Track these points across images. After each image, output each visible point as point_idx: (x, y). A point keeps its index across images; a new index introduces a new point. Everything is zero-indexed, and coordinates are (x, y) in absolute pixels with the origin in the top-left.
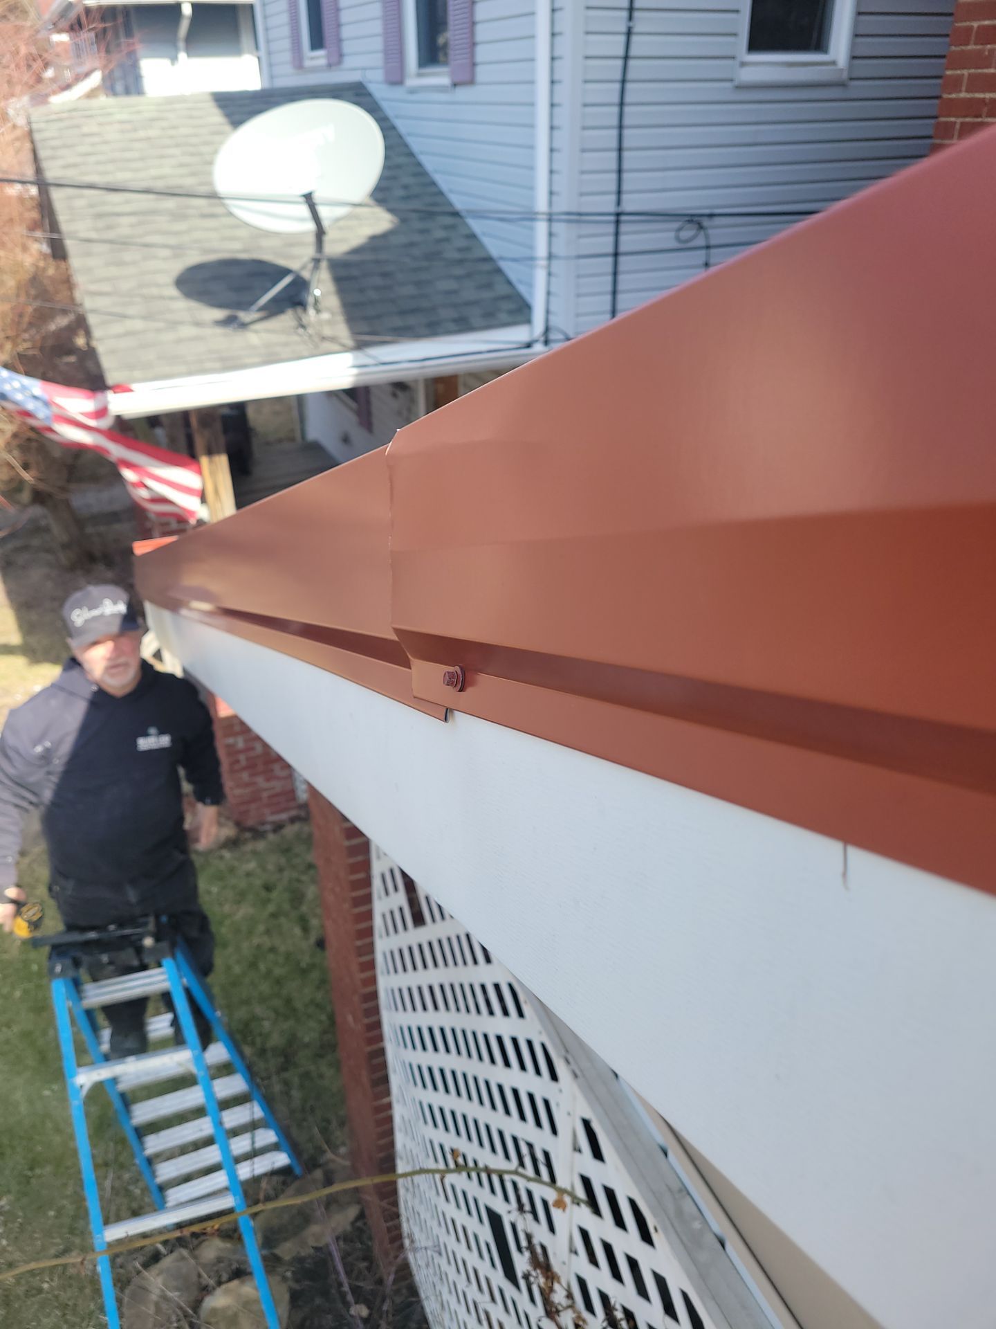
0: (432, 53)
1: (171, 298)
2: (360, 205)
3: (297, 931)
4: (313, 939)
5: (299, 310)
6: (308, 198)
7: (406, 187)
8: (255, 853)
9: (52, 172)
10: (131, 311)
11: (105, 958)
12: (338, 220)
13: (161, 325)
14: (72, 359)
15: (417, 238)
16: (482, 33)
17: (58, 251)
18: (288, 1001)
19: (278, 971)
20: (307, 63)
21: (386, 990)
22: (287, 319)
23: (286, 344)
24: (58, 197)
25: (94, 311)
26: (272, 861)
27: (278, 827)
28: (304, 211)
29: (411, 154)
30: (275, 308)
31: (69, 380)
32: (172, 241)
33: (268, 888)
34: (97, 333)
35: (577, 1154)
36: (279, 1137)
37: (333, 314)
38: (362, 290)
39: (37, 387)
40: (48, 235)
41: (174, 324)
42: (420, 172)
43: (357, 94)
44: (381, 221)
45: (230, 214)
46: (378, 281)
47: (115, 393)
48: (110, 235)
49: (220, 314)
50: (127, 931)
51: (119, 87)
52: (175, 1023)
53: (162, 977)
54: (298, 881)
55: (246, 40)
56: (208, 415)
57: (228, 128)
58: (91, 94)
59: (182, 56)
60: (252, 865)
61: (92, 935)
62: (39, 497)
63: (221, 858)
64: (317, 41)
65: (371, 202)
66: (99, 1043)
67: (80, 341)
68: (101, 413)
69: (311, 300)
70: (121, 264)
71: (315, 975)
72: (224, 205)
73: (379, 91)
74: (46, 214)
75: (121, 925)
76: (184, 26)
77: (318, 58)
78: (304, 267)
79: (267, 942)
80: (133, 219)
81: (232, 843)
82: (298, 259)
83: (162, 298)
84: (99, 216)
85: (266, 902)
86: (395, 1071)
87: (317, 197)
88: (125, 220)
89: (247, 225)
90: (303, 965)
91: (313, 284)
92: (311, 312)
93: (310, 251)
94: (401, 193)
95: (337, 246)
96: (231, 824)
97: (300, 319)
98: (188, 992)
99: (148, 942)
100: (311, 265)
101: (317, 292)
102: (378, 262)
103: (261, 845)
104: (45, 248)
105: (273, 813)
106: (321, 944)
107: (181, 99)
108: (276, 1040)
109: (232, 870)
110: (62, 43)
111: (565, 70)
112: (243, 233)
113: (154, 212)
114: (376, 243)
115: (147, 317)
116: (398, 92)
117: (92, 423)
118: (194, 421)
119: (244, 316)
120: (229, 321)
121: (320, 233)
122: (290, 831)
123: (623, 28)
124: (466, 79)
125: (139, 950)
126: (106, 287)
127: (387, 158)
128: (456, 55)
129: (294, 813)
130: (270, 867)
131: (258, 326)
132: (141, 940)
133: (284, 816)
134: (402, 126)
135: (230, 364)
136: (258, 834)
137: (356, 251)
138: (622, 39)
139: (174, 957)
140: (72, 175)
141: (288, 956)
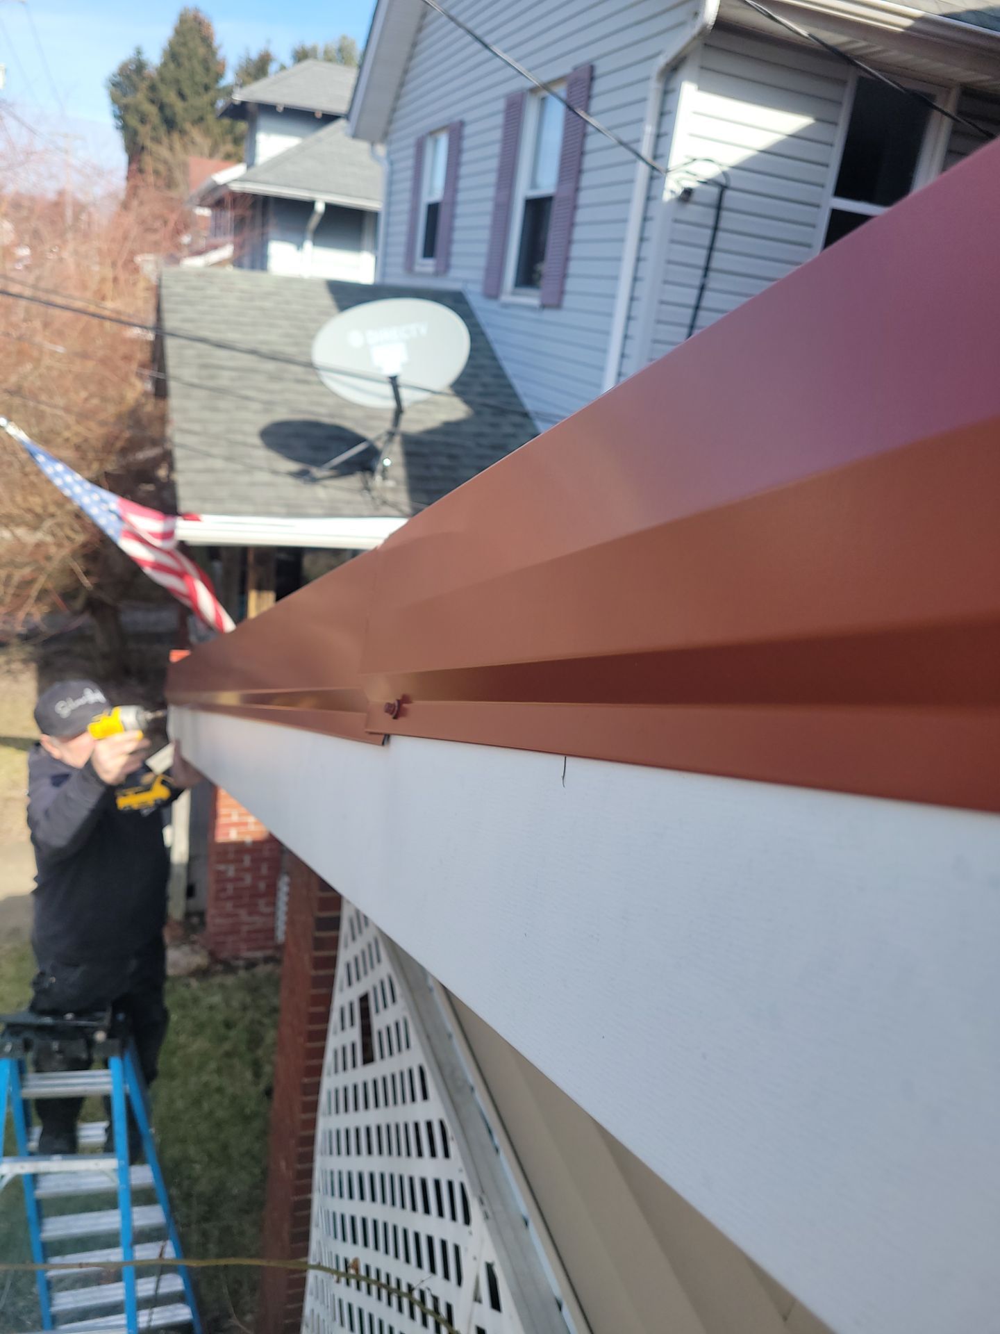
0: (528, 276)
1: (254, 446)
2: (440, 393)
3: (249, 1075)
4: (262, 1087)
5: (368, 475)
6: (393, 381)
7: (484, 385)
8: (222, 987)
9: (170, 322)
10: (215, 451)
11: (55, 1046)
12: (417, 402)
13: (239, 467)
14: (150, 487)
15: (487, 430)
16: (574, 267)
17: (161, 391)
18: (225, 1147)
19: (220, 1114)
20: (417, 268)
21: (324, 1134)
22: (355, 481)
23: (349, 503)
24: (171, 345)
25: (182, 446)
26: (238, 998)
27: (251, 965)
28: (388, 390)
29: (494, 358)
30: (346, 469)
31: (145, 502)
32: (265, 397)
33: (228, 1025)
34: (180, 465)
35: (477, 1304)
36: (186, 1287)
37: (397, 482)
38: (428, 467)
39: (114, 502)
40: (155, 374)
41: (251, 469)
42: (500, 374)
43: (456, 302)
44: (456, 410)
45: (321, 383)
46: (444, 461)
47: (185, 519)
48: (211, 383)
49: (294, 466)
50: (82, 1023)
51: (246, 261)
52: (109, 1131)
53: (105, 1080)
54: (260, 1023)
55: (367, 240)
56: (265, 554)
57: (334, 310)
58: (220, 263)
59: (308, 245)
60: (216, 999)
61: (48, 1020)
62: (93, 606)
63: (188, 986)
64: (429, 251)
65: (449, 391)
66: (29, 1140)
67: (162, 473)
68: (168, 535)
69: (379, 467)
70: (215, 409)
71: (257, 1124)
72: (317, 375)
73: (476, 300)
74: (157, 357)
75: (79, 1015)
76: (314, 221)
77: (428, 265)
78: (379, 438)
79: (216, 1081)
80: (233, 374)
81: (201, 973)
82: (374, 432)
83: (245, 444)
84: (205, 366)
85: (222, 1039)
86: (317, 1226)
87: (401, 380)
88: (226, 374)
89: (334, 394)
90: (248, 1111)
91: (384, 454)
92: (378, 478)
93: (388, 425)
94: (480, 389)
95: (412, 424)
96: (204, 953)
97: (366, 483)
98: (128, 1100)
99: (100, 1036)
100: (385, 438)
101: (387, 462)
102: (448, 445)
103: (230, 980)
104: (149, 386)
105: (249, 950)
106: (269, 1093)
107: (299, 280)
108: (203, 1187)
109: (196, 1000)
110: (203, 217)
111: (641, 309)
112: (330, 401)
113: (254, 371)
114: (449, 428)
115: (229, 459)
116: (492, 305)
117: (157, 543)
118: (251, 558)
119: (316, 472)
120: (301, 475)
121: (399, 411)
122: (262, 970)
123: (697, 282)
124: (554, 303)
125: (90, 1043)
126: (196, 427)
127: (471, 357)
128: (548, 283)
129: (269, 952)
130: (235, 1004)
131: (328, 482)
132: (93, 1033)
133: (259, 954)
134: (491, 333)
135: (295, 511)
136: (229, 968)
137: (430, 432)
138: (695, 292)
139: (122, 1057)
140: (189, 328)
141: (234, 1098)
